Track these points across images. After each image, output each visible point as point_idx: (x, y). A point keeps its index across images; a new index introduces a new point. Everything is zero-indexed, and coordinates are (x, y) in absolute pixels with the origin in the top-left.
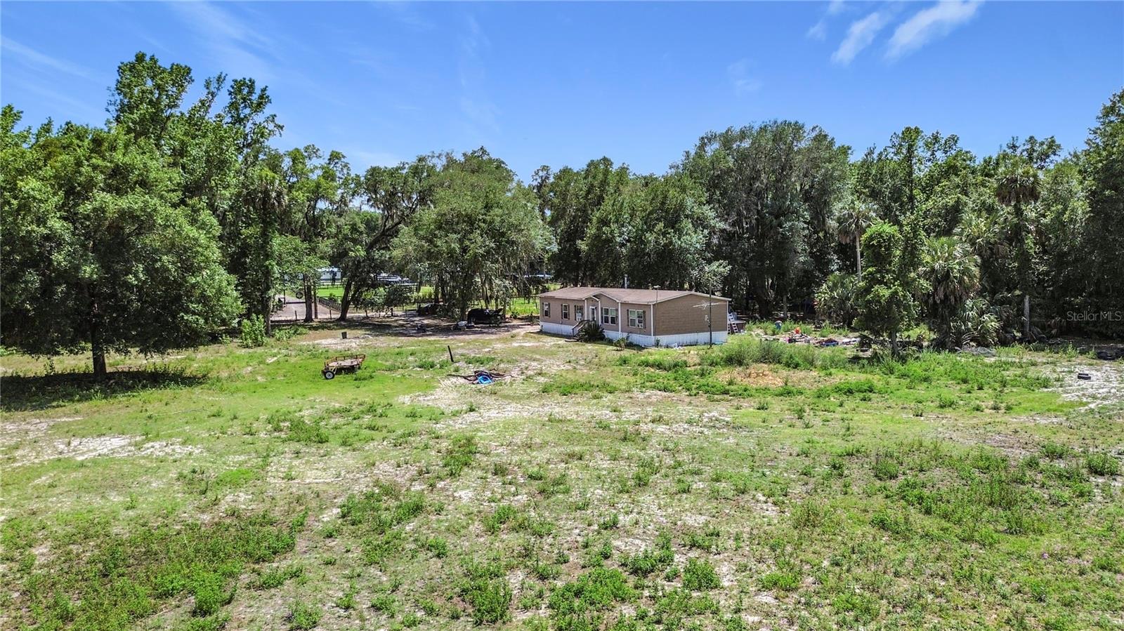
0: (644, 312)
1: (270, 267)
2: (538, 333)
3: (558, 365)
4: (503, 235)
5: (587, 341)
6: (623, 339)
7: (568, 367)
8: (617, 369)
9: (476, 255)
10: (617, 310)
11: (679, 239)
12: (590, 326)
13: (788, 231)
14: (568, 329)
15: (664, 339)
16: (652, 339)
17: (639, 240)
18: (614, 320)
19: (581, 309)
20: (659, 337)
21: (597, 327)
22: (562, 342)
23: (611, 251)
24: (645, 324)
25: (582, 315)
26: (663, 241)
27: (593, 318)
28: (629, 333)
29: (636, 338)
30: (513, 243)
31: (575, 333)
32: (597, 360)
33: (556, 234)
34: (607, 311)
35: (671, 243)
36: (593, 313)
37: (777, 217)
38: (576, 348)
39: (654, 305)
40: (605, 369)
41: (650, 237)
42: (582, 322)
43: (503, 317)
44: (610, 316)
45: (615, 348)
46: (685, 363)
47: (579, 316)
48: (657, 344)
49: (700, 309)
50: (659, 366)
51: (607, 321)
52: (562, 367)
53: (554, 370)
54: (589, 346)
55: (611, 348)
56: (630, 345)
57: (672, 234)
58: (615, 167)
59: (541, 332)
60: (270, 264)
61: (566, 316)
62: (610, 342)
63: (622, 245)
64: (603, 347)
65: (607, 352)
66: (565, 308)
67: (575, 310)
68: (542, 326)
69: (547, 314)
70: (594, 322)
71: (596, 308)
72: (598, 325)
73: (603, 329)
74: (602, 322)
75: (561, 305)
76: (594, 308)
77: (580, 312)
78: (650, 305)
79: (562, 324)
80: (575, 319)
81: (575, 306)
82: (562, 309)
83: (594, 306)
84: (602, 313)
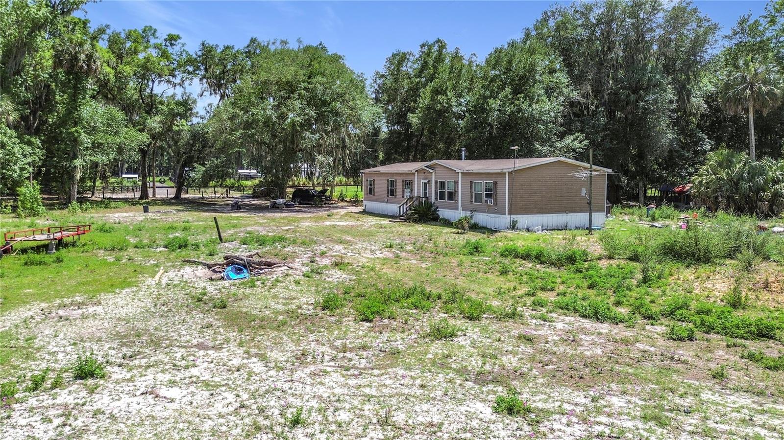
0: (496, 183)
1: (76, 134)
2: (360, 213)
3: (372, 251)
4: (325, 103)
5: (416, 221)
6: (465, 218)
7: (387, 254)
8: (467, 260)
9: (293, 124)
10: (456, 183)
11: (530, 106)
12: (421, 203)
13: (653, 104)
14: (393, 208)
15: (524, 220)
16: (506, 219)
17: (480, 109)
18: (451, 196)
19: (409, 184)
20: (515, 217)
21: (429, 205)
22: (385, 222)
23: (445, 124)
24: (496, 200)
25: (412, 190)
26: (509, 109)
27: (425, 194)
28: (472, 211)
29: (481, 218)
30: (337, 114)
31: (403, 211)
32: (431, 245)
33: (385, 112)
34: (442, 184)
35: (519, 111)
36: (425, 189)
37: (635, 91)
38: (403, 229)
39: (510, 173)
40: (446, 259)
41: (494, 104)
42: (411, 198)
43: (329, 198)
44: (446, 191)
45: (454, 230)
46: (585, 253)
47: (407, 193)
48: (513, 226)
49: (577, 180)
50: (539, 258)
51: (442, 197)
52: (379, 255)
53: (365, 258)
54: (420, 228)
55: (448, 230)
56: (475, 227)
57: (522, 100)
58: (450, 49)
59: (364, 212)
60: (77, 131)
61: (392, 193)
62: (447, 223)
63: (460, 117)
64: (439, 229)
65: (445, 236)
66: (392, 183)
67: (403, 185)
68: (366, 206)
69: (371, 191)
70: (425, 199)
71: (429, 181)
72: (431, 202)
73: (437, 208)
74: (436, 199)
75: (388, 181)
76: (426, 181)
77: (409, 188)
78: (505, 173)
79: (387, 202)
80: (403, 197)
81: (403, 181)
82: (388, 185)
83: (426, 179)
84: (436, 188)
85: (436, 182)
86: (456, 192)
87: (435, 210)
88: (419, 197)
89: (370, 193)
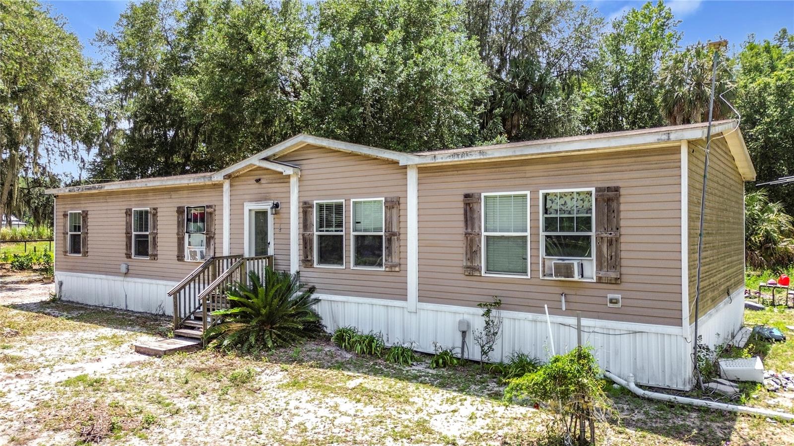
10: (394, 204)
14: (151, 291)
18: (373, 250)
19: (200, 219)
21: (280, 284)
24: (614, 263)
25: (211, 238)
27: (261, 248)
34: (332, 214)
36: (262, 231)
42: (213, 262)
44: (350, 235)
47: (195, 247)
51: (330, 253)
59: (54, 303)
61: (142, 246)
66: (143, 219)
67: (180, 224)
68: (61, 284)
69: (77, 244)
70: (263, 263)
71: (276, 206)
72: (286, 275)
73: (312, 290)
74: (306, 261)
75: (128, 213)
76: (267, 206)
77: (199, 230)
78: (677, 150)
79: (126, 274)
80: (180, 257)
81: (180, 211)
82: (128, 225)
83: (265, 199)
84: (306, 224)
85: (306, 208)
86: (394, 236)
87: (303, 301)
88: (238, 259)
89: (75, 249)
